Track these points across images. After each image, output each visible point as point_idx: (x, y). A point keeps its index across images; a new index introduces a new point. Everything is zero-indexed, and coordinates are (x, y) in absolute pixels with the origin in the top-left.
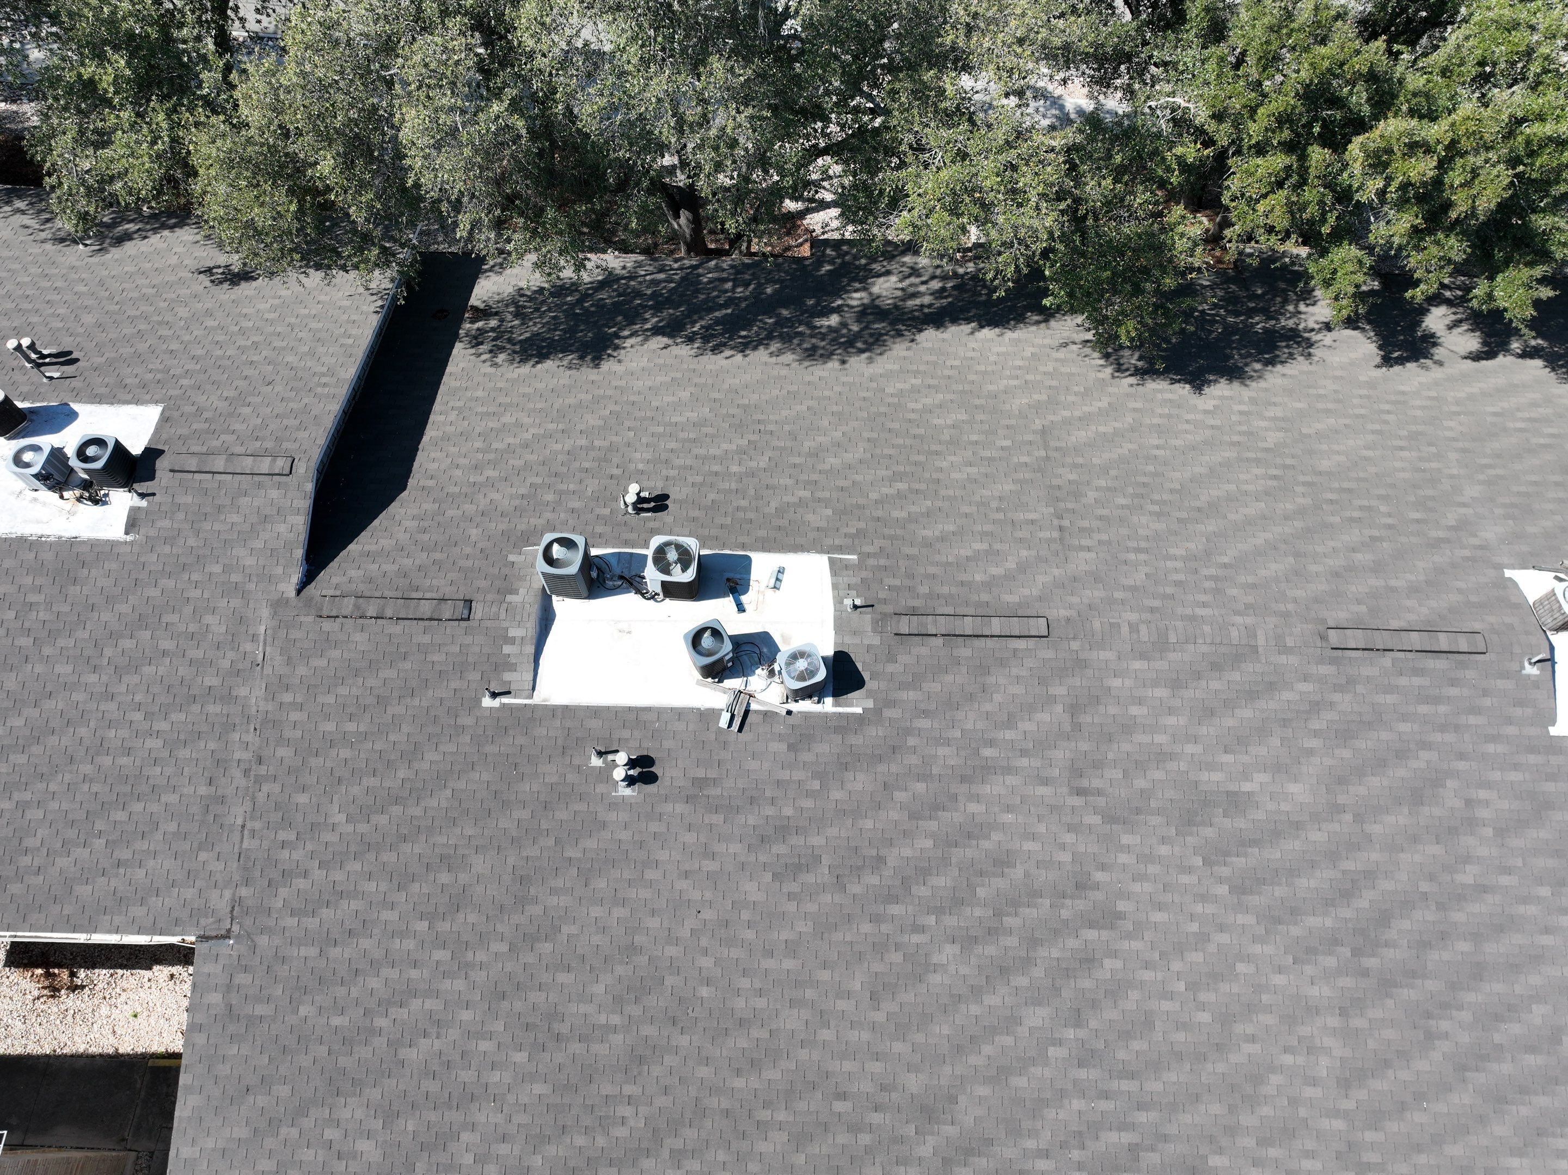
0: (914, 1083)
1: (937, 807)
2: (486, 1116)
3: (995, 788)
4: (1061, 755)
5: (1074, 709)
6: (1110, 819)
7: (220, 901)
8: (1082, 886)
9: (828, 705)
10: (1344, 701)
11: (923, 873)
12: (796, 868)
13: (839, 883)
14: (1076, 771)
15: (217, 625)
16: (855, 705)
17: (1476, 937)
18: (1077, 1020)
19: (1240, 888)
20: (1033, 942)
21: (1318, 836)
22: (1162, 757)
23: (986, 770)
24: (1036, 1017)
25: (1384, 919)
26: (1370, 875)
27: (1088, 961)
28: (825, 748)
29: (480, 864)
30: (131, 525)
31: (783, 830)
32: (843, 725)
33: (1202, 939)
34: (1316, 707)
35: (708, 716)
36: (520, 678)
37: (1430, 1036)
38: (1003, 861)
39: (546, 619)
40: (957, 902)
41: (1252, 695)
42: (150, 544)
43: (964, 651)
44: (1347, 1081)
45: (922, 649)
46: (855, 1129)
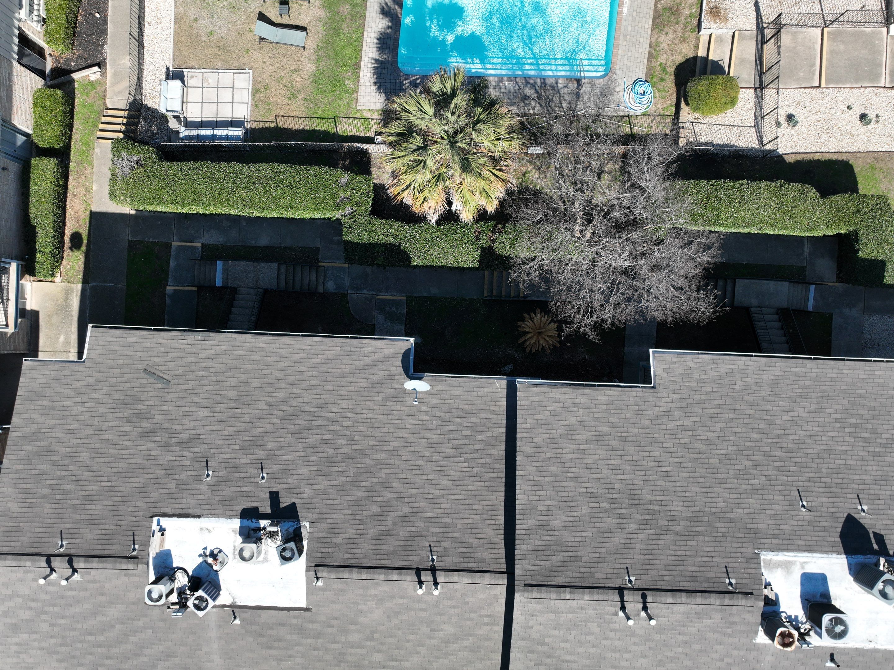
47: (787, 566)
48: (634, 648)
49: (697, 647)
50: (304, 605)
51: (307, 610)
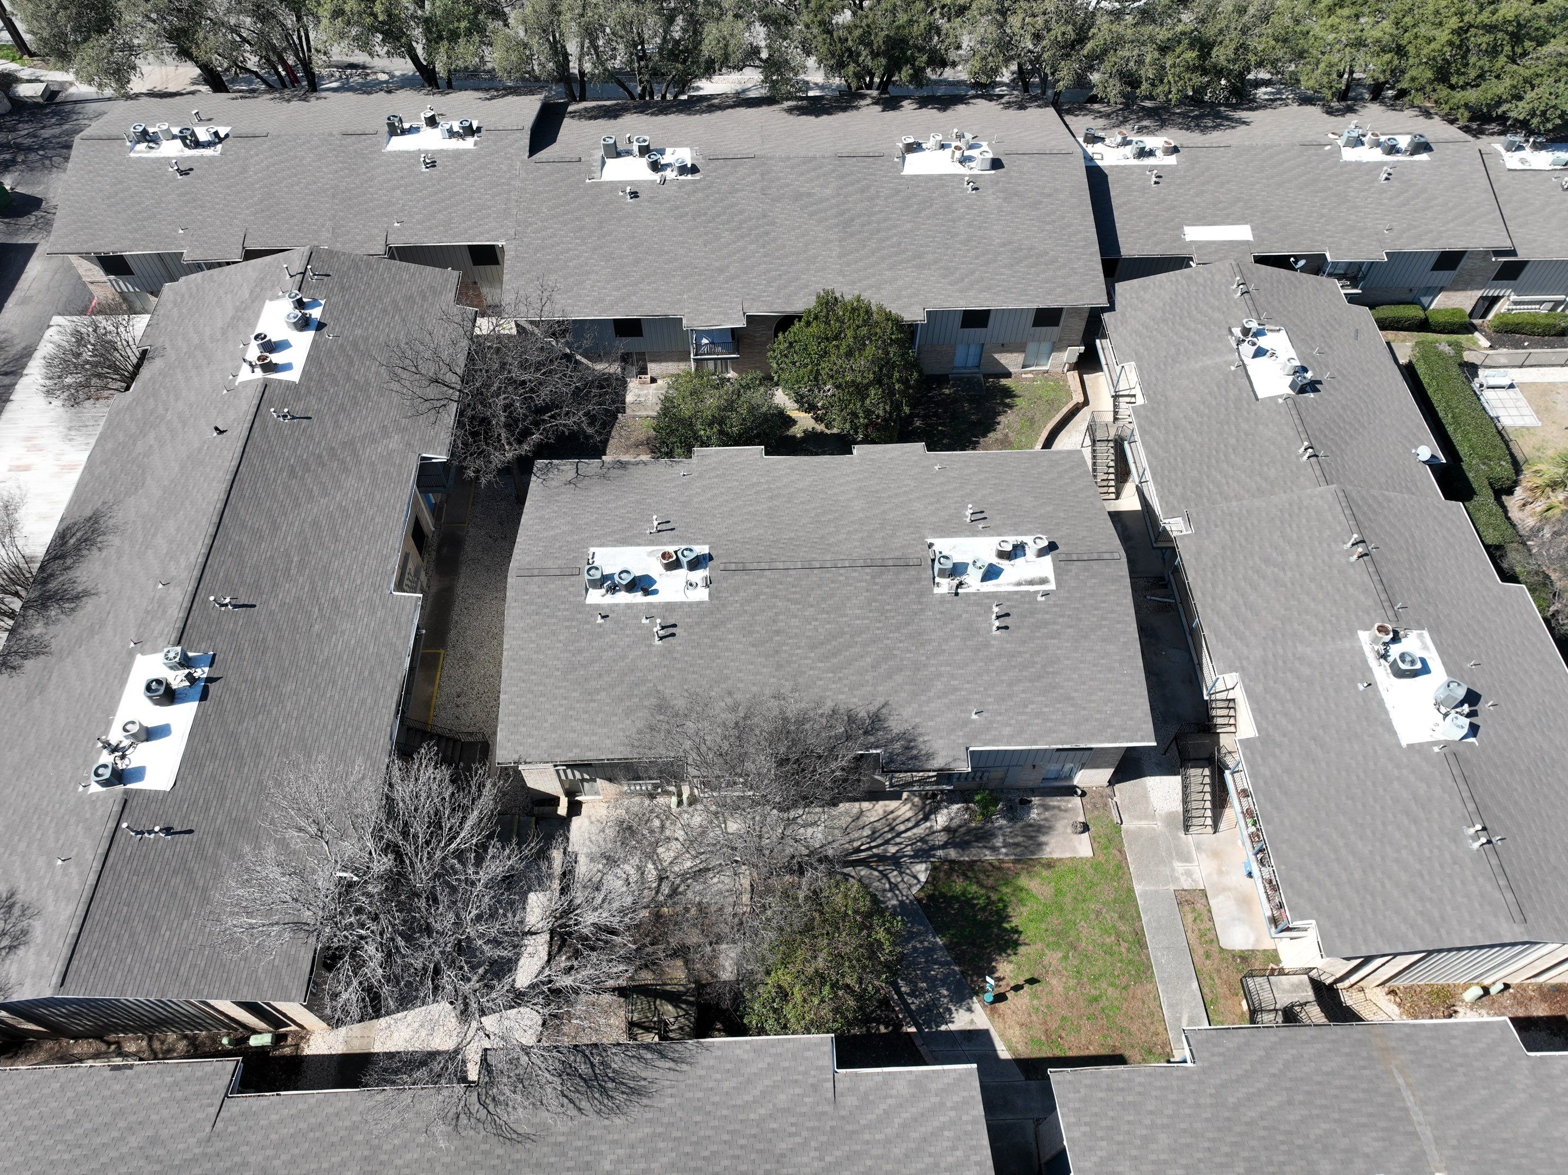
0: (717, 264)
1: (722, 200)
2: (593, 277)
3: (740, 194)
4: (759, 186)
5: (762, 175)
6: (772, 200)
7: (512, 232)
8: (764, 216)
9: (689, 177)
10: (842, 170)
11: (719, 215)
12: (682, 216)
13: (694, 219)
14: (763, 189)
15: (504, 168)
16: (697, 177)
17: (879, 223)
18: (764, 247)
19: (811, 215)
20: (751, 230)
21: (833, 201)
22: (788, 185)
23: (737, 191)
24: (753, 247)
25: (852, 220)
26: (848, 210)
27: (767, 233)
28: (689, 188)
29: (587, 219)
30: (475, 144)
31: (677, 208)
32: (694, 182)
33: (800, 227)
34: (833, 171)
35: (653, 182)
36: (598, 174)
37: (864, 246)
38: (741, 212)
39: (603, 163)
40: (728, 222)
41: (815, 169)
42: (482, 149)
43: (729, 162)
44: (840, 257)
45: (717, 162)
46: (700, 275)
47: (1425, 647)
48: (1319, 561)
49: (1337, 597)
50: (1260, 397)
51: (1257, 399)
